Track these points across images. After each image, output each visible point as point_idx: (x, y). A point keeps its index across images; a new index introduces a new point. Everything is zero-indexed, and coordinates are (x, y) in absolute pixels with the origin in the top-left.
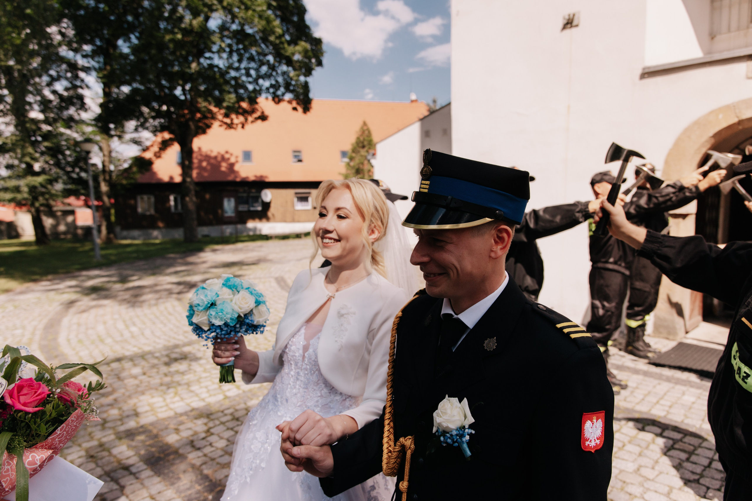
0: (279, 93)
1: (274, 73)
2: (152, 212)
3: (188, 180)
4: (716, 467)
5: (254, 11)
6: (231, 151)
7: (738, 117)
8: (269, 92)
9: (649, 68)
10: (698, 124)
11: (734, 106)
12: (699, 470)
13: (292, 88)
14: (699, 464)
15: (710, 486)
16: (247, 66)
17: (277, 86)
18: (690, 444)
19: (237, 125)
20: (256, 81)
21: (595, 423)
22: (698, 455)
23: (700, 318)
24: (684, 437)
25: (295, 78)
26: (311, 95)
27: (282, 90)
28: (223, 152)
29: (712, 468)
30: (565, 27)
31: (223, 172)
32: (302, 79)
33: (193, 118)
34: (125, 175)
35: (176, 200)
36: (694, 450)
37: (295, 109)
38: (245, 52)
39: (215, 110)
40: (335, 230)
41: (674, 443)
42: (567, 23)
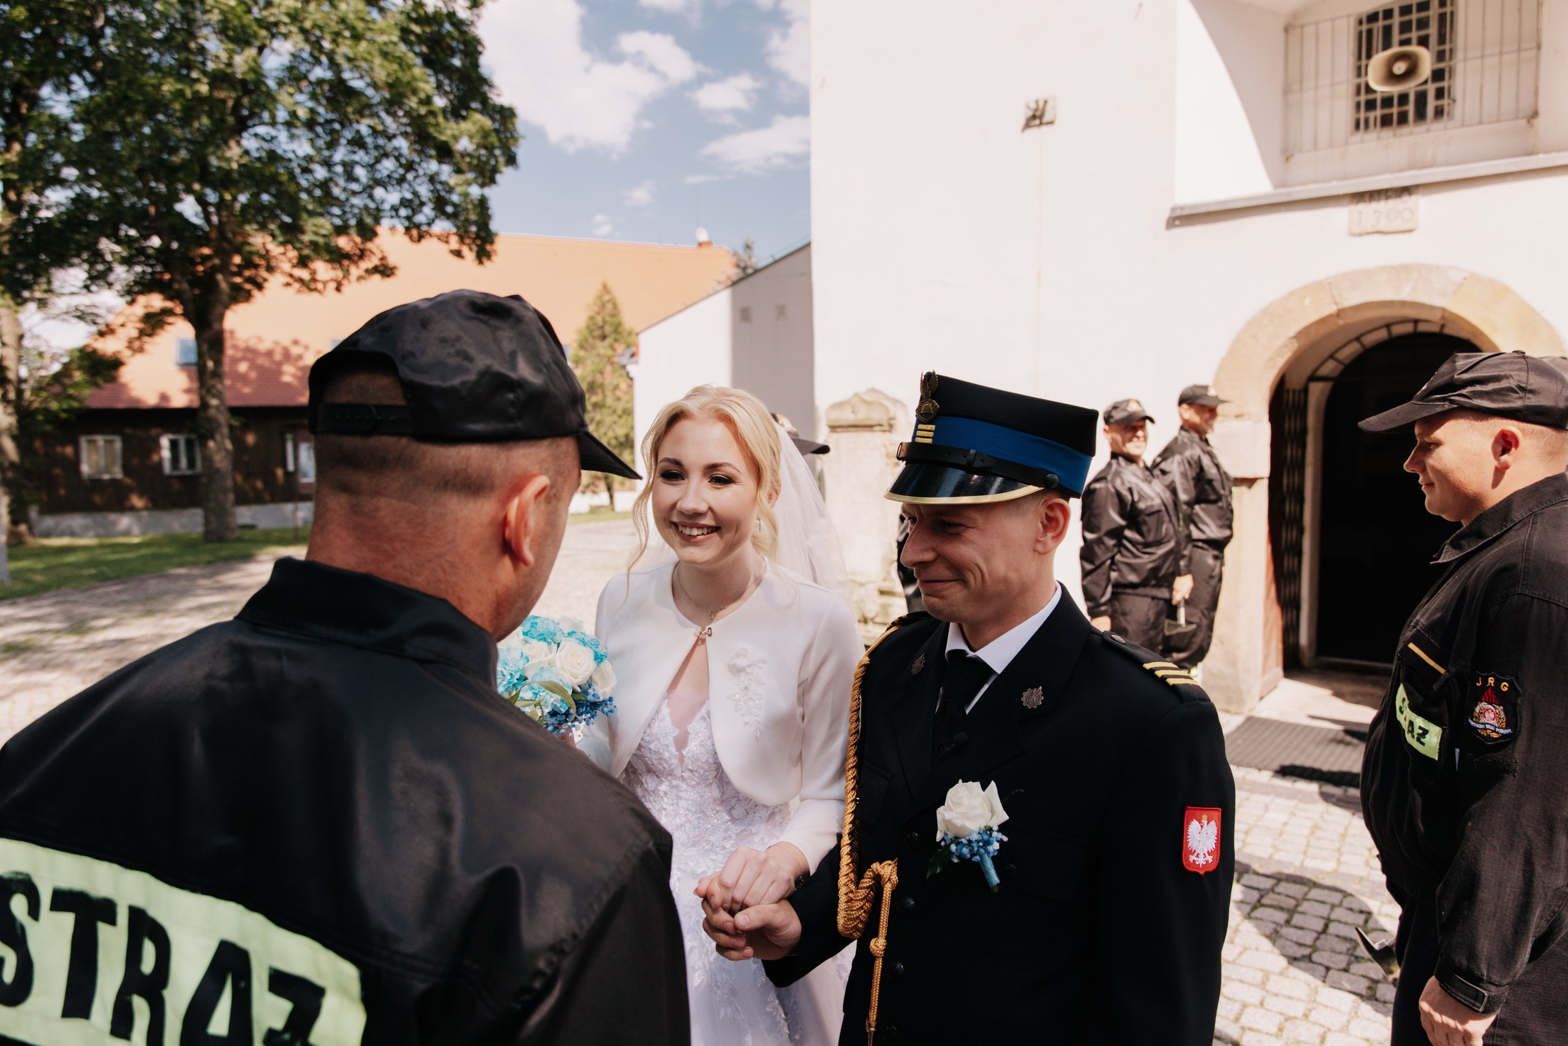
0: (420, 218)
1: (410, 176)
2: (118, 473)
3: (214, 402)
4: (1337, 933)
5: (372, 42)
6: (304, 339)
7: (1336, 304)
8: (398, 216)
9: (1182, 208)
10: (1269, 314)
11: (1329, 283)
12: (1308, 938)
13: (450, 209)
14: (1308, 929)
15: (1331, 965)
16: (347, 159)
17: (417, 202)
18: (1288, 896)
19: (325, 283)
20: (368, 190)
21: (1205, 826)
22: (1302, 913)
23: (1279, 671)
24: (1277, 884)
25: (459, 190)
26: (494, 226)
27: (428, 211)
28: (286, 342)
29: (1331, 935)
30: (1027, 125)
31: (288, 385)
32: (475, 191)
33: (224, 268)
34: (57, 389)
35: (174, 445)
36: (1297, 906)
37: (458, 254)
38: (343, 126)
39: (275, 249)
40: (710, 509)
41: (1262, 897)
42: (1034, 117)
